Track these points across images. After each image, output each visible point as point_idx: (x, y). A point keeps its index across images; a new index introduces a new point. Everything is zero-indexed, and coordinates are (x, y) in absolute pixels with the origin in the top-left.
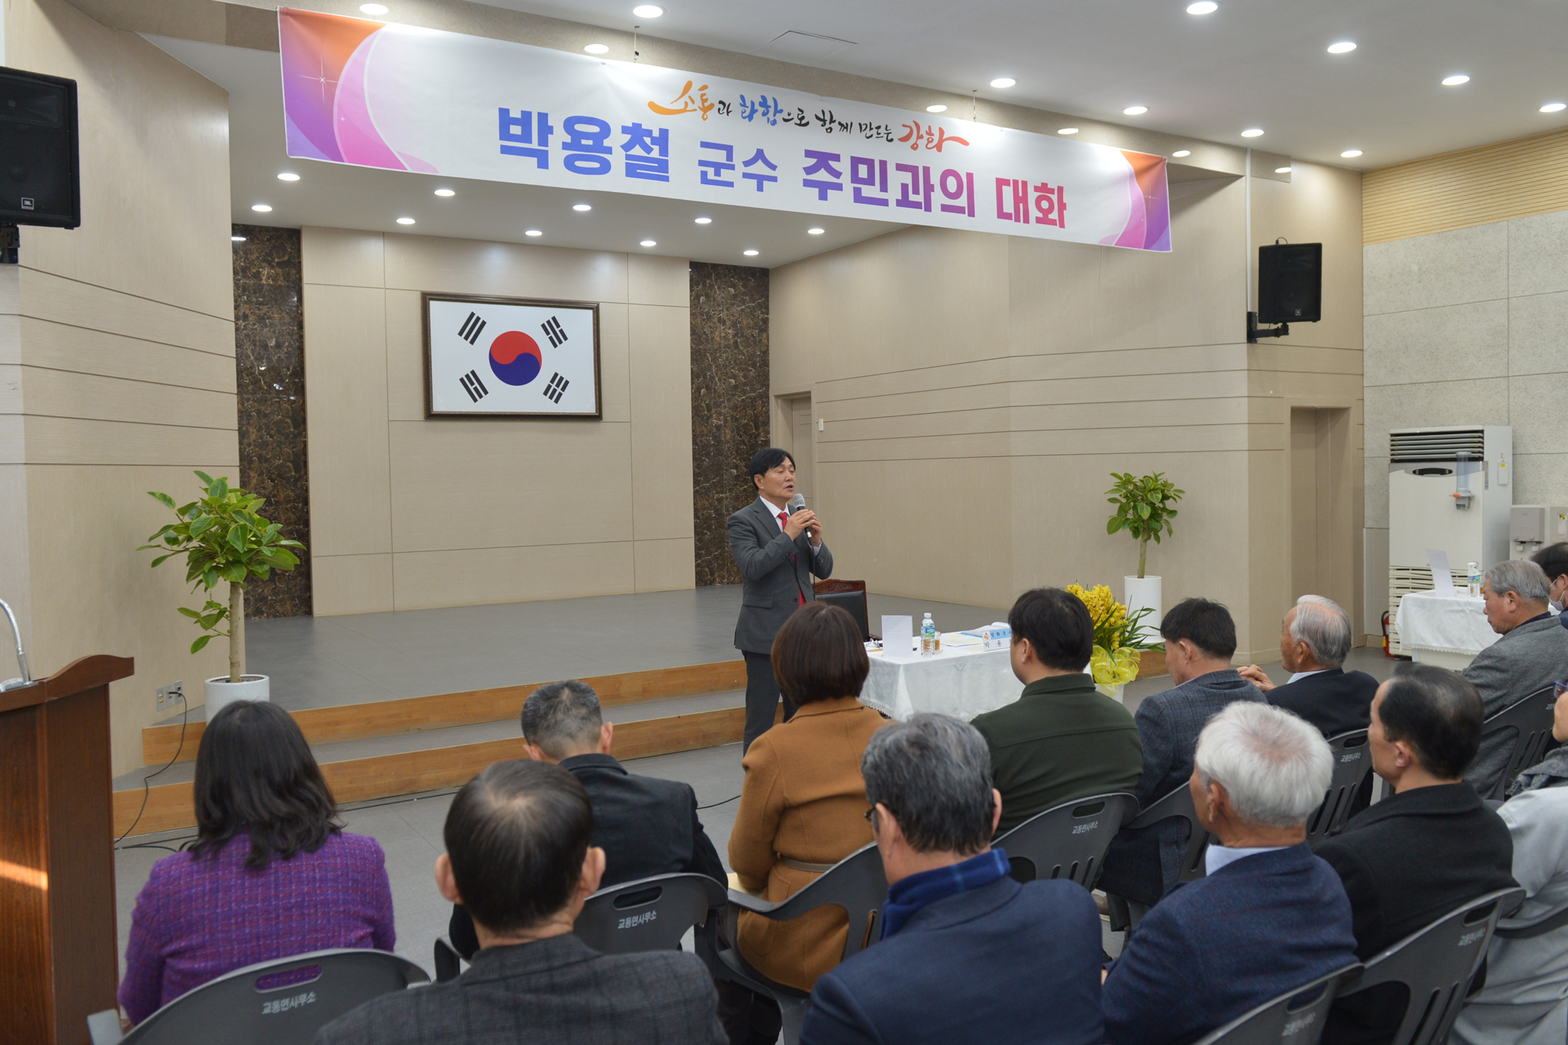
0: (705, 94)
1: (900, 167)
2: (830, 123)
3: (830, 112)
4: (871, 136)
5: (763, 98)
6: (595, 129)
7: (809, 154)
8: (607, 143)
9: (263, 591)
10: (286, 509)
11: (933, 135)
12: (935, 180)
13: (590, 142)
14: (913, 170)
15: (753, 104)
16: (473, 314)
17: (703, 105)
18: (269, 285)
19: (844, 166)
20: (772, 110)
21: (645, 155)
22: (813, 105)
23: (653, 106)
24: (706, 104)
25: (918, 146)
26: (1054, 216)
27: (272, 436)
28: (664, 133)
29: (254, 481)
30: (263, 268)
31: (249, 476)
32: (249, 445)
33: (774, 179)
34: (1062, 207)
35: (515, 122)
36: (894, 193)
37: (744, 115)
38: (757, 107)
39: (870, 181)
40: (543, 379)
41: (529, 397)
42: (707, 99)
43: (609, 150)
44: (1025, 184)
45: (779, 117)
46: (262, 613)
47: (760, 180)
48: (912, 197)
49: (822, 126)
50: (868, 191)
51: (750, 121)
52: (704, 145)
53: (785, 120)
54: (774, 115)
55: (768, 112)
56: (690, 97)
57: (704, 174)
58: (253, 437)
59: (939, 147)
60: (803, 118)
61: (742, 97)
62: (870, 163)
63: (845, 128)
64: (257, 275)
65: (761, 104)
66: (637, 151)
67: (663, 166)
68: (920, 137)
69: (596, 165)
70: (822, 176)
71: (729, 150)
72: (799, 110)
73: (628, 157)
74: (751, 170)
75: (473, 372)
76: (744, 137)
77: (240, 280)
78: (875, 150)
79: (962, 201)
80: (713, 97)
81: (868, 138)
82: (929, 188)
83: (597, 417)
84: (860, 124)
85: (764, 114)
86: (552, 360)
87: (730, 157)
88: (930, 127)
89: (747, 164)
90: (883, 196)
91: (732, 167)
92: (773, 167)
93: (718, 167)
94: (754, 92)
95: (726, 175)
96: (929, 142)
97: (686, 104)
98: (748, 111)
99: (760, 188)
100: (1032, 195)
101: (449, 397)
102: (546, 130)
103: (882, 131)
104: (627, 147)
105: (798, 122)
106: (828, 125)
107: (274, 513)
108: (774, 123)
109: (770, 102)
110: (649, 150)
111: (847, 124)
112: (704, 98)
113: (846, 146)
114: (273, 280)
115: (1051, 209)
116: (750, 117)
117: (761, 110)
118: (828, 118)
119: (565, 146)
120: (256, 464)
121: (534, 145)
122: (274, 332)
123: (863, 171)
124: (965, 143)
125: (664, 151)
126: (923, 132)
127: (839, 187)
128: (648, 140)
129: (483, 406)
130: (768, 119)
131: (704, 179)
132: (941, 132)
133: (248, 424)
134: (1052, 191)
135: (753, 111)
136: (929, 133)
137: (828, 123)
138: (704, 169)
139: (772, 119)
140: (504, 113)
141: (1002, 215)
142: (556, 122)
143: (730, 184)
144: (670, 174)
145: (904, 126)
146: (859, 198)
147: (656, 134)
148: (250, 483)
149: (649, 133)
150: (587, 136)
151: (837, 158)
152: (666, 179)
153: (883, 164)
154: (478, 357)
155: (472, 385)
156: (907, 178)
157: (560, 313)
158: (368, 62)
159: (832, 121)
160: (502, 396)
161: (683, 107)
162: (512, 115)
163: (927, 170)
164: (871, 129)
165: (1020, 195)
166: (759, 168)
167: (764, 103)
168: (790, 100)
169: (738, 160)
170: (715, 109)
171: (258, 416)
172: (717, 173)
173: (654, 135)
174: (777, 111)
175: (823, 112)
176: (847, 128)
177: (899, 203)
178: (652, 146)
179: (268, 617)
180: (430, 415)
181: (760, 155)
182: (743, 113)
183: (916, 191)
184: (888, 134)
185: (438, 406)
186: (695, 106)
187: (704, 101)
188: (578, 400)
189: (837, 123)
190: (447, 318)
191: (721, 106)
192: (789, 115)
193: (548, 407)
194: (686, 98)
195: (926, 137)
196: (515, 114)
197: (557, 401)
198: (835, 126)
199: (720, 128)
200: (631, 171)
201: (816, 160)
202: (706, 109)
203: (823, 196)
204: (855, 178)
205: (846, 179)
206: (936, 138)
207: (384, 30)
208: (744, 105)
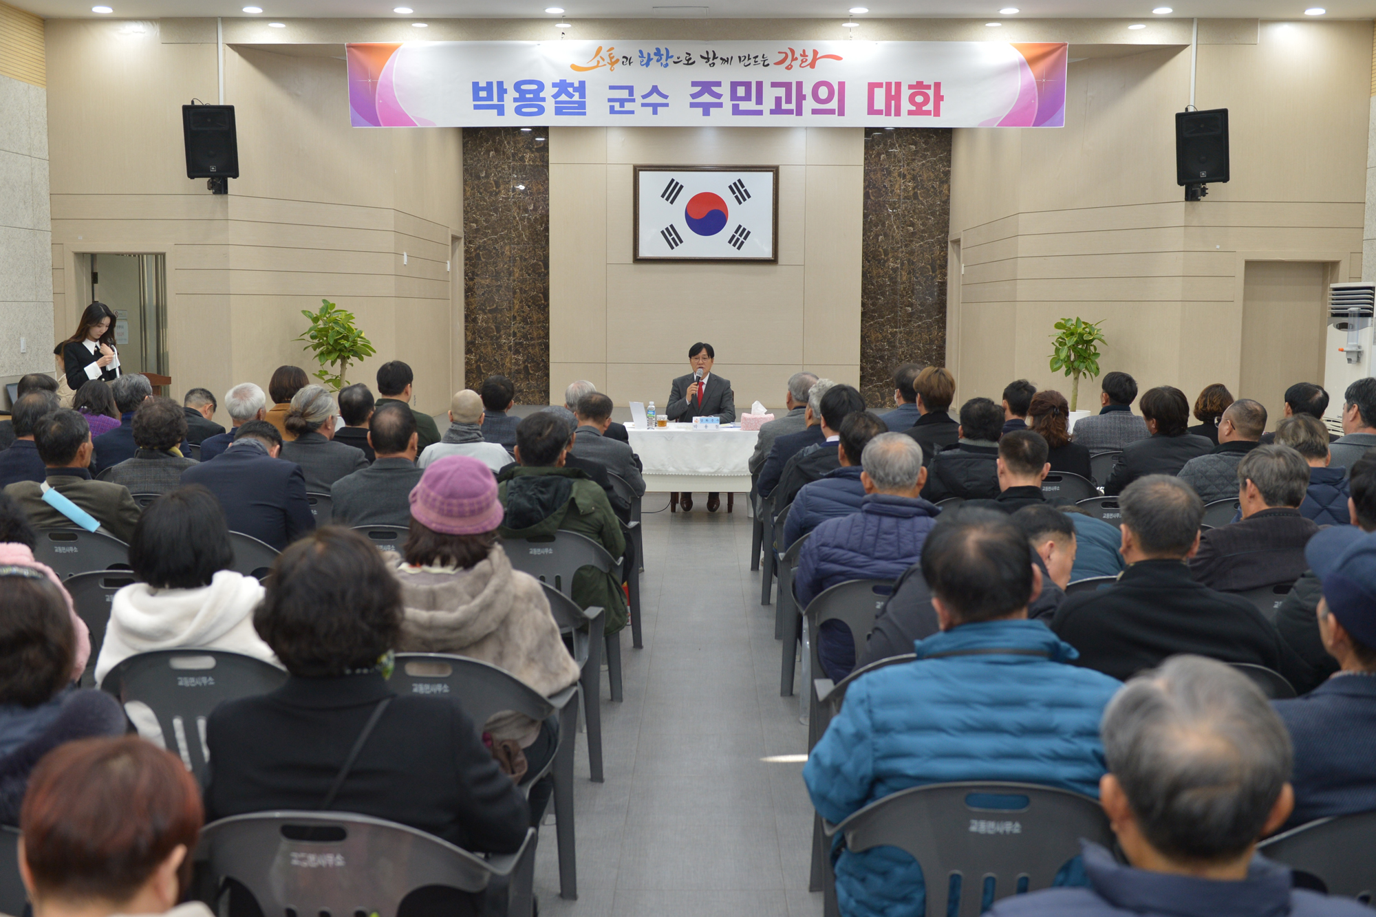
0: (612, 54)
1: (774, 85)
2: (713, 60)
3: (713, 51)
4: (750, 64)
5: (658, 49)
6: (534, 87)
7: (694, 84)
8: (542, 95)
9: (521, 385)
10: (538, 327)
11: (807, 56)
12: (807, 91)
13: (531, 96)
14: (787, 86)
15: (649, 54)
16: (673, 180)
17: (611, 60)
18: (530, 165)
19: (725, 90)
20: (664, 57)
21: (569, 99)
22: (698, 49)
23: (574, 67)
24: (613, 60)
25: (792, 66)
26: (930, 107)
27: (529, 275)
28: (582, 84)
29: (517, 307)
30: (526, 153)
31: (513, 303)
32: (514, 281)
33: (667, 105)
34: (939, 98)
35: (483, 89)
36: (769, 103)
37: (642, 63)
38: (652, 56)
39: (747, 98)
40: (728, 230)
41: (717, 245)
42: (613, 57)
43: (544, 100)
44: (898, 85)
45: (670, 61)
47: (655, 107)
48: (785, 106)
49: (706, 62)
50: (744, 106)
51: (647, 66)
52: (611, 88)
53: (675, 63)
54: (666, 60)
55: (661, 59)
56: (601, 57)
57: (612, 108)
58: (517, 275)
59: (812, 65)
60: (690, 59)
61: (641, 52)
62: (747, 85)
63: (726, 61)
64: (522, 159)
65: (655, 54)
66: (563, 97)
67: (582, 105)
68: (794, 59)
69: (535, 110)
70: (706, 98)
71: (630, 89)
72: (687, 53)
73: (556, 102)
74: (647, 101)
75: (672, 226)
76: (641, 78)
78: (752, 74)
79: (834, 104)
80: (618, 54)
81: (746, 66)
82: (801, 97)
83: (774, 261)
84: (740, 57)
85: (658, 61)
86: (736, 214)
87: (631, 93)
88: (804, 51)
89: (644, 97)
90: (758, 108)
91: (633, 100)
92: (666, 97)
93: (622, 102)
94: (649, 47)
95: (628, 106)
96: (803, 62)
97: (598, 62)
98: (645, 60)
99: (655, 112)
100: (906, 93)
101: (652, 245)
102: (502, 91)
103: (759, 59)
104: (555, 96)
105: (686, 62)
106: (711, 61)
107: (529, 330)
108: (666, 65)
109: (663, 52)
110: (571, 96)
111: (728, 58)
112: (611, 56)
113: (725, 75)
114: (533, 161)
115: (926, 101)
116: (647, 64)
117: (655, 58)
118: (711, 56)
119: (515, 100)
120: (518, 295)
121: (495, 102)
122: (532, 199)
123: (741, 91)
124: (839, 58)
125: (583, 95)
126: (797, 55)
127: (720, 105)
128: (571, 90)
129: (679, 252)
130: (662, 64)
131: (612, 111)
132: (815, 52)
133: (514, 266)
134: (928, 87)
135: (649, 59)
136: (804, 55)
137: (711, 60)
138: (612, 104)
139: (664, 63)
140: (475, 85)
141: (872, 111)
142: (509, 86)
143: (632, 112)
144: (587, 110)
145: (779, 53)
146: (736, 111)
147: (576, 85)
148: (514, 308)
149: (571, 85)
150: (530, 92)
151: (718, 84)
152: (584, 114)
153: (760, 85)
154: (676, 214)
156: (781, 92)
157: (745, 176)
158: (395, 66)
159: (715, 58)
160: (695, 244)
161: (596, 64)
162: (480, 85)
163: (799, 85)
164: (749, 59)
165: (893, 93)
166: (655, 99)
167: (658, 53)
168: (678, 48)
169: (637, 95)
170: (620, 62)
171: (521, 260)
172: (622, 106)
173: (575, 86)
174: (668, 57)
175: (707, 52)
176: (727, 61)
177: (772, 112)
178: (574, 93)
179: (523, 404)
180: (637, 260)
181: (655, 89)
182: (641, 62)
183: (789, 101)
184: (764, 61)
185: (643, 253)
186: (605, 62)
187: (611, 58)
188: (759, 246)
189: (719, 58)
190: (653, 183)
191: (625, 60)
192: (678, 58)
193: (733, 253)
194: (598, 58)
195: (800, 58)
196: (483, 84)
197: (739, 248)
198: (718, 61)
199: (623, 75)
200: (559, 111)
201: (700, 88)
202: (612, 64)
203: (706, 113)
204: (734, 96)
205: (726, 100)
206: (810, 59)
207: (402, 47)
208: (642, 56)
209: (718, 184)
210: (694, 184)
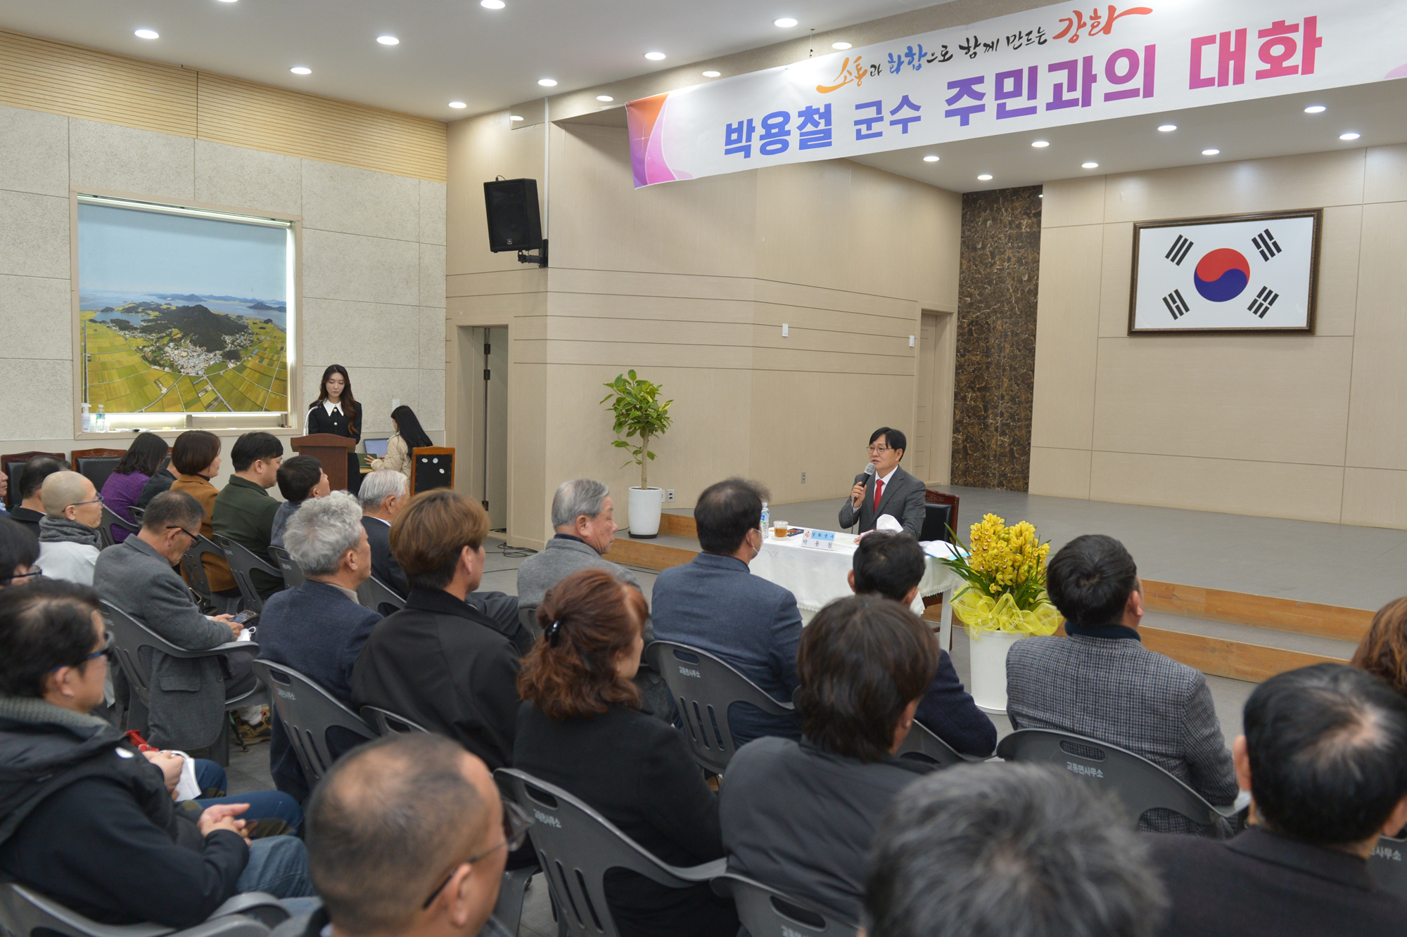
0: (859, 64)
1: (1053, 68)
2: (974, 49)
3: (975, 37)
4: (1021, 45)
5: (910, 48)
6: (780, 119)
7: (951, 85)
8: (787, 128)
9: (1005, 469)
10: (1026, 408)
11: (1100, 17)
12: (1099, 68)
13: (776, 130)
14: (1071, 66)
15: (899, 57)
16: (1180, 237)
17: (858, 73)
18: (1027, 232)
19: (988, 88)
20: (916, 57)
21: (815, 129)
22: (955, 37)
23: (821, 89)
24: (861, 72)
25: (1078, 36)
26: (1297, 59)
27: (1020, 351)
28: (828, 107)
29: (1006, 385)
30: (1023, 219)
31: (1003, 381)
32: (1004, 357)
33: (918, 119)
34: (1313, 42)
35: (735, 131)
36: (1045, 94)
37: (892, 70)
38: (903, 58)
39: (1017, 92)
40: (1250, 293)
41: (1234, 312)
42: (861, 68)
43: (788, 133)
44: (1241, 34)
45: (924, 60)
46: (1003, 486)
47: (905, 123)
48: (1067, 96)
49: (966, 53)
50: (1012, 104)
51: (897, 73)
52: (859, 107)
53: (929, 61)
54: (919, 60)
55: (913, 59)
56: (848, 71)
57: (859, 131)
58: (1007, 351)
59: (1107, 30)
60: (947, 53)
61: (890, 55)
62: (1017, 74)
63: (990, 47)
64: (1019, 226)
65: (907, 55)
66: (809, 128)
67: (827, 134)
68: (1083, 25)
69: (779, 146)
70: (966, 102)
71: (878, 105)
72: (943, 46)
73: (802, 135)
74: (898, 116)
75: (1177, 292)
76: (888, 89)
77: (1007, 231)
78: (1021, 59)
79: (1138, 82)
80: (865, 65)
81: (1015, 49)
82: (1090, 78)
83: (1309, 331)
84: (1008, 38)
85: (909, 63)
86: (1260, 274)
87: (879, 111)
88: (1095, 11)
89: (893, 112)
90: (1031, 103)
91: (881, 119)
92: (917, 108)
93: (869, 122)
94: (898, 47)
95: (876, 127)
96: (1093, 27)
97: (845, 77)
98: (895, 65)
99: (905, 131)
100: (1254, 44)
101: (1152, 315)
102: (751, 129)
103: (1034, 36)
104: (801, 127)
105: (942, 58)
106: (972, 51)
107: (1017, 410)
108: (920, 66)
109: (916, 50)
110: (816, 124)
111: (993, 43)
112: (859, 67)
113: (987, 66)
114: (1030, 228)
115: (1290, 48)
116: (898, 70)
117: (906, 60)
118: (972, 43)
119: (762, 138)
120: (1007, 373)
121: (744, 143)
122: (1027, 269)
123: (1009, 85)
124: (1145, 11)
125: (828, 123)
126: (1086, 19)
127: (981, 108)
128: (816, 117)
129: (1184, 322)
130: (914, 66)
131: (859, 136)
132: (1112, 9)
133: (1005, 341)
134: (1294, 28)
135: (900, 63)
136: (1096, 16)
137: (972, 49)
138: (858, 127)
139: (917, 65)
140: (729, 126)
141: (1197, 81)
142: (757, 124)
143: (880, 134)
144: (833, 140)
145: (1061, 21)
146: (1002, 113)
147: (822, 110)
148: (1002, 386)
149: (817, 111)
150: (774, 126)
151: (980, 80)
152: (830, 144)
153: (1033, 71)
154: (1183, 278)
155: (1175, 303)
156: (1062, 76)
157: (1273, 226)
158: (664, 120)
159: (976, 45)
160: (1204, 313)
161: (842, 81)
162: (733, 127)
163: (1088, 61)
164: (1020, 38)
165: (1232, 49)
166: (906, 112)
167: (910, 53)
168: (932, 42)
169: (886, 112)
170: (869, 73)
171: (1012, 336)
172: (869, 128)
173: (821, 111)
174: (921, 56)
175: (968, 40)
176: (992, 47)
177: (1050, 107)
178: (819, 121)
179: (1006, 489)
180: (1133, 333)
181: (906, 101)
182: (891, 68)
183: (1072, 87)
184: (1040, 36)
185: (1140, 325)
186: (853, 77)
187: (859, 70)
188: (1290, 312)
189: (982, 45)
190: (1156, 243)
191: (873, 69)
192: (933, 55)
193: (1254, 322)
194: (845, 73)
195: (1089, 22)
196: (735, 126)
197: (1261, 316)
198: (981, 49)
199: (872, 89)
200: (804, 145)
201: (958, 89)
202: (860, 77)
203: (965, 122)
204: (1000, 94)
205: (990, 103)
206: (1103, 21)
207: (668, 98)
208: (892, 61)
209: (1238, 238)
210: (1206, 240)
